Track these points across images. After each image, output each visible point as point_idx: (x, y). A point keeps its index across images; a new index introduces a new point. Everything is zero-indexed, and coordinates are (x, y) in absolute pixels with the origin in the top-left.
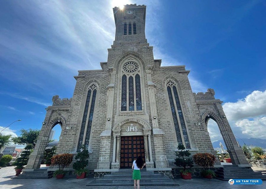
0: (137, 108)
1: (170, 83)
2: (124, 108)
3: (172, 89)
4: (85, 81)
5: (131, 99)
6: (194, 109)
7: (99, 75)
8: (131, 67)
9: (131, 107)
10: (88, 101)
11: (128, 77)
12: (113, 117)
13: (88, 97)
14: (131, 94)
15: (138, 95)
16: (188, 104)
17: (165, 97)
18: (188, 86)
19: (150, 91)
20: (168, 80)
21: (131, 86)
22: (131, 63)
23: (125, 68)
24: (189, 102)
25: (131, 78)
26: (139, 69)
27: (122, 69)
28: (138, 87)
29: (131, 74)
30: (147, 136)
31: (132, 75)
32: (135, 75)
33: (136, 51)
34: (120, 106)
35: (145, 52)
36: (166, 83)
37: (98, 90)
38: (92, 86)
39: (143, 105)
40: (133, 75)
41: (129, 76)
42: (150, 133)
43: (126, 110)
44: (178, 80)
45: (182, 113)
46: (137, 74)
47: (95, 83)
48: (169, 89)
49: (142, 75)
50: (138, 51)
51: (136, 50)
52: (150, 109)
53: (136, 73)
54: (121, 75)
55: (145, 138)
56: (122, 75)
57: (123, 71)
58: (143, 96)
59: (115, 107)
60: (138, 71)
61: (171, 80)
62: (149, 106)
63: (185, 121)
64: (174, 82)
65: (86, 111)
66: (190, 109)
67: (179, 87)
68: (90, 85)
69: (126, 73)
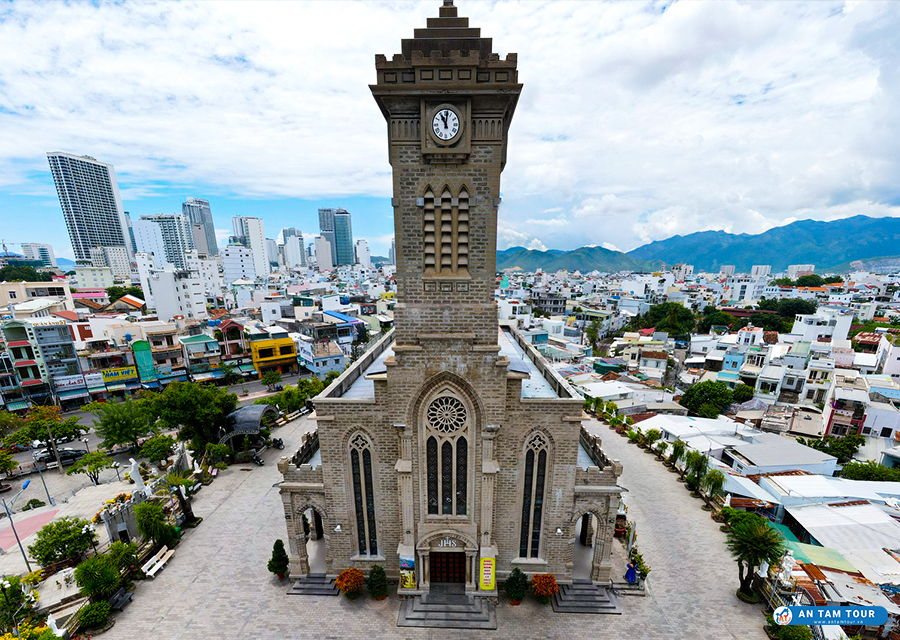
0: (457, 509)
1: (537, 442)
2: (433, 509)
3: (536, 457)
4: (337, 431)
5: (447, 492)
6: (566, 504)
7: (370, 413)
8: (447, 414)
9: (446, 508)
10: (356, 475)
11: (440, 444)
12: (416, 525)
13: (355, 464)
14: (447, 482)
15: (461, 485)
16: (558, 494)
17: (516, 479)
18: (572, 455)
19: (485, 484)
20: (535, 433)
21: (447, 465)
22: (447, 402)
23: (432, 417)
24: (561, 490)
25: (447, 445)
26: (467, 423)
27: (426, 422)
28: (462, 468)
29: (447, 437)
30: (471, 557)
31: (450, 440)
32: (456, 440)
33: (462, 373)
34: (426, 507)
35: (486, 379)
36: (527, 442)
37: (372, 450)
38: (357, 439)
39: (468, 507)
40: (453, 438)
41: (443, 441)
42: (475, 554)
43: (437, 513)
44: (555, 438)
45: (541, 505)
46: (462, 437)
47: (362, 434)
48: (530, 454)
49: (472, 441)
50: (468, 374)
51: (461, 369)
52: (480, 515)
53: (459, 434)
54: (423, 437)
55: (468, 559)
56: (426, 439)
57: (429, 426)
58: (471, 491)
59: (416, 507)
60: (464, 428)
61: (542, 434)
62: (480, 510)
63: (542, 520)
64: (547, 440)
65: (357, 493)
66: (557, 504)
67: (553, 455)
68: (351, 439)
69: (436, 434)
